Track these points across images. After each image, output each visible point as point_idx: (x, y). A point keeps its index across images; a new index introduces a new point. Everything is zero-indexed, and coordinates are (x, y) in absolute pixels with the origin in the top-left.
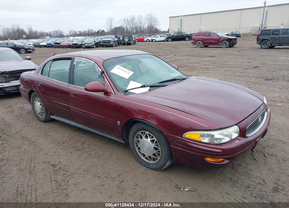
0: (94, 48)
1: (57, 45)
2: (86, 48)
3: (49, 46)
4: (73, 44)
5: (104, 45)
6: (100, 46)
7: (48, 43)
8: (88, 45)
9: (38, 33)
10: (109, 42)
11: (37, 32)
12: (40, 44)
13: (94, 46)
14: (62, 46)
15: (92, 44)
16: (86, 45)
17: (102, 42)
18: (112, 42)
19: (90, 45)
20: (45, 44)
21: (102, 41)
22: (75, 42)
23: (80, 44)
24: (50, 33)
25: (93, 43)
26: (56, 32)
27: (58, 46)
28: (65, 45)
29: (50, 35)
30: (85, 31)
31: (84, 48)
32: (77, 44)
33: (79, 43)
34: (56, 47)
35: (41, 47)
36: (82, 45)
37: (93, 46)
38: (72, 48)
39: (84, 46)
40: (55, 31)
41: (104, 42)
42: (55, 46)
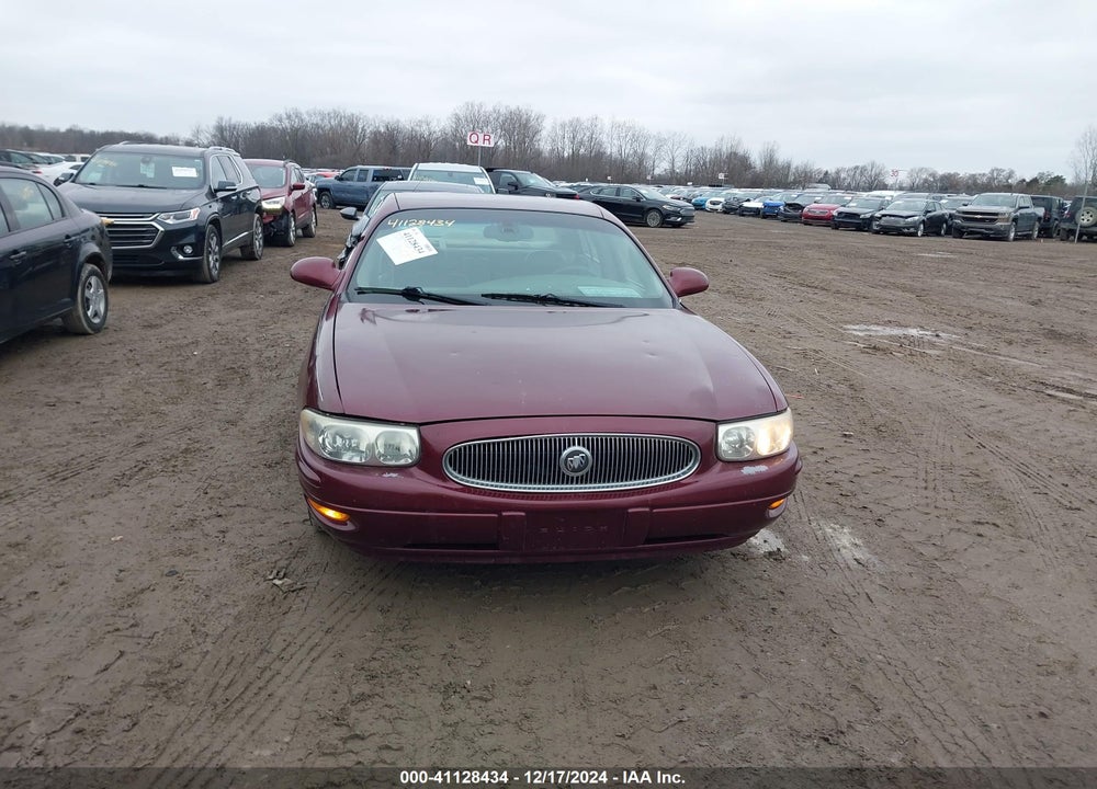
0: (914, 235)
1: (792, 212)
2: (886, 233)
3: (768, 213)
4: (840, 213)
5: (963, 227)
6: (948, 233)
7: (768, 201)
8: (895, 222)
9: (793, 169)
10: (992, 217)
11: (789, 167)
12: (746, 204)
13: (917, 228)
14: (807, 217)
15: (909, 219)
16: (882, 222)
17: (958, 218)
18: (1007, 220)
19: (902, 223)
20: (760, 205)
21: (959, 212)
22: (853, 208)
23: (868, 216)
24: (838, 172)
25: (916, 218)
26: (858, 172)
27: (796, 217)
28: (818, 213)
29: (833, 182)
30: (974, 175)
31: (877, 232)
32: (856, 215)
33: (865, 212)
34: (787, 219)
35: (743, 215)
36: (872, 218)
37: (912, 230)
38: (837, 228)
39: (878, 226)
40: (857, 168)
41: (969, 216)
42: (786, 216)
